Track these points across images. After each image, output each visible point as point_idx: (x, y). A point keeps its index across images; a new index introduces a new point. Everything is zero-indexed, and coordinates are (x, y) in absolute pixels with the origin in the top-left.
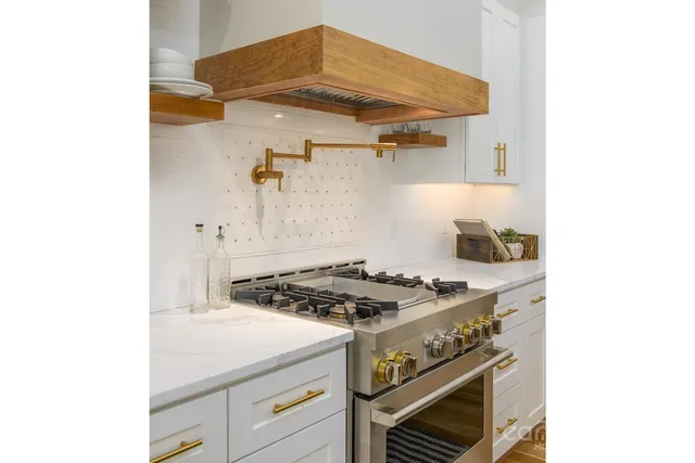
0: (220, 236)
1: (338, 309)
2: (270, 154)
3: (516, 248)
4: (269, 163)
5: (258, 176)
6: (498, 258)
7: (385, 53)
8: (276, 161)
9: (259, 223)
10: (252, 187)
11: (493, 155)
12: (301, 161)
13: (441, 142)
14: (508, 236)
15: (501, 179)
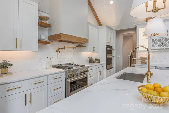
0: (51, 59)
1: (66, 68)
2: (59, 48)
3: (97, 61)
4: (58, 49)
5: (57, 51)
6: (94, 63)
7: (71, 36)
8: (59, 49)
9: (57, 57)
10: (56, 53)
11: (93, 48)
12: (64, 49)
13: (85, 47)
14: (96, 59)
15: (94, 52)
